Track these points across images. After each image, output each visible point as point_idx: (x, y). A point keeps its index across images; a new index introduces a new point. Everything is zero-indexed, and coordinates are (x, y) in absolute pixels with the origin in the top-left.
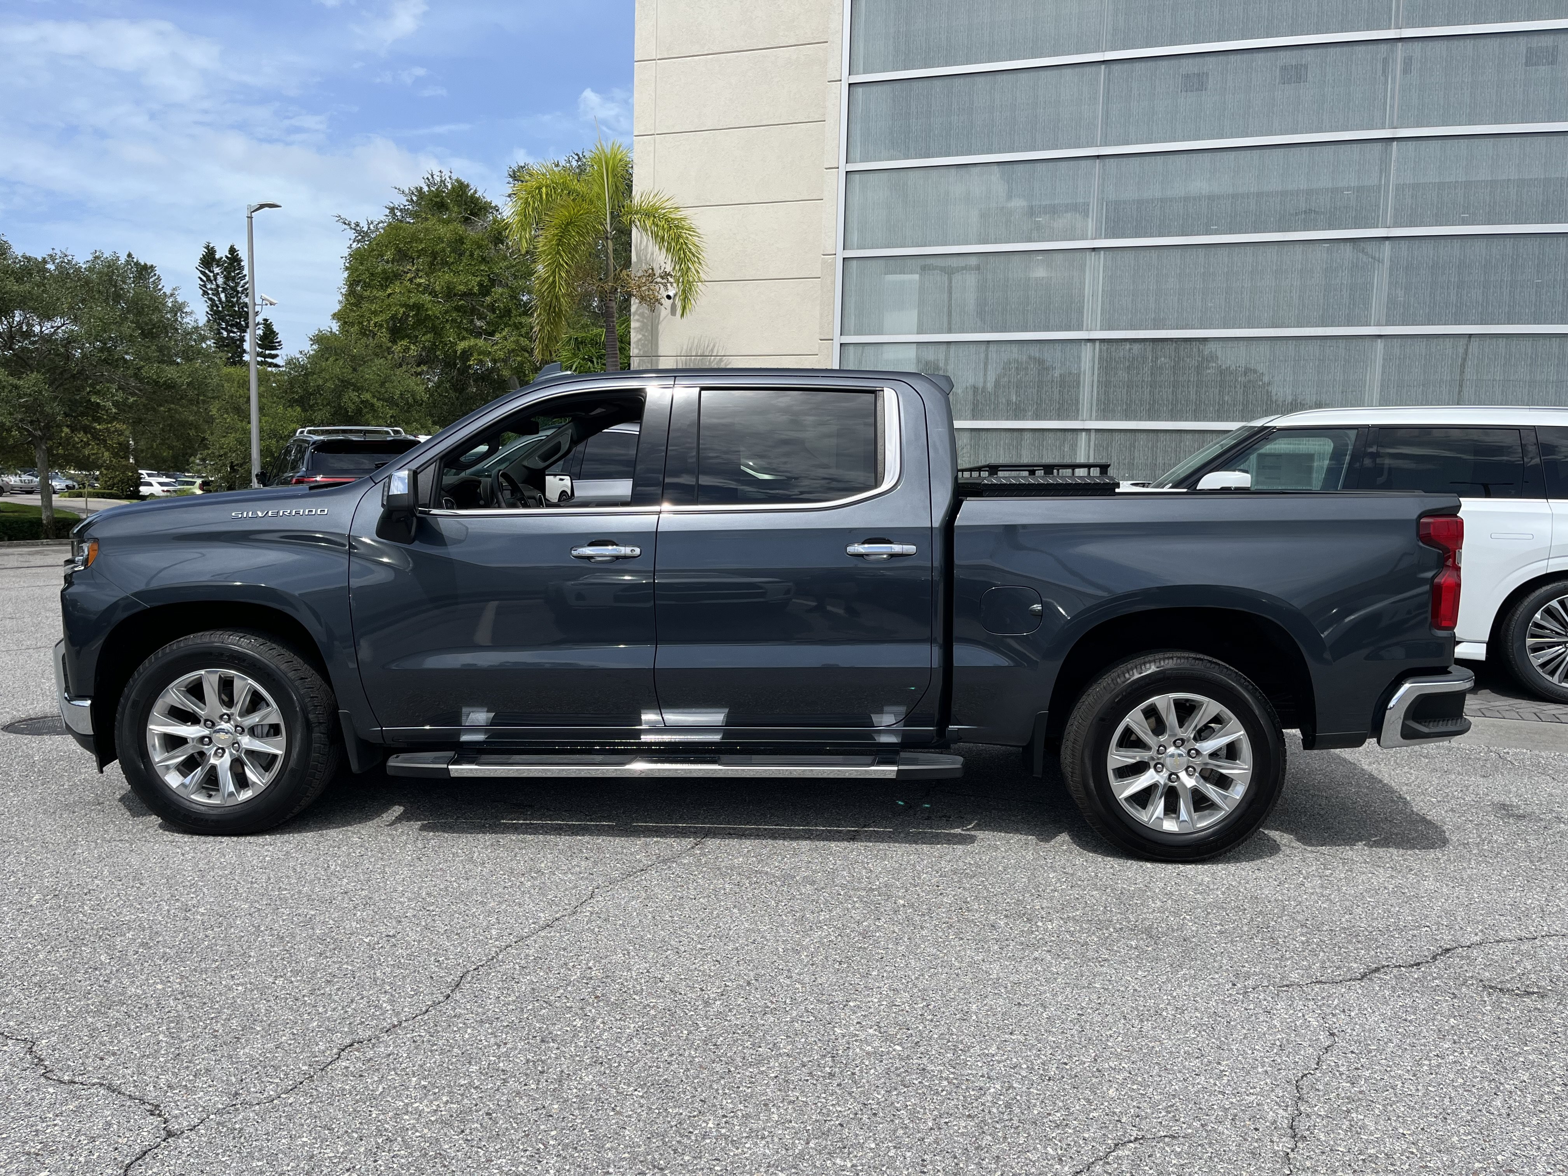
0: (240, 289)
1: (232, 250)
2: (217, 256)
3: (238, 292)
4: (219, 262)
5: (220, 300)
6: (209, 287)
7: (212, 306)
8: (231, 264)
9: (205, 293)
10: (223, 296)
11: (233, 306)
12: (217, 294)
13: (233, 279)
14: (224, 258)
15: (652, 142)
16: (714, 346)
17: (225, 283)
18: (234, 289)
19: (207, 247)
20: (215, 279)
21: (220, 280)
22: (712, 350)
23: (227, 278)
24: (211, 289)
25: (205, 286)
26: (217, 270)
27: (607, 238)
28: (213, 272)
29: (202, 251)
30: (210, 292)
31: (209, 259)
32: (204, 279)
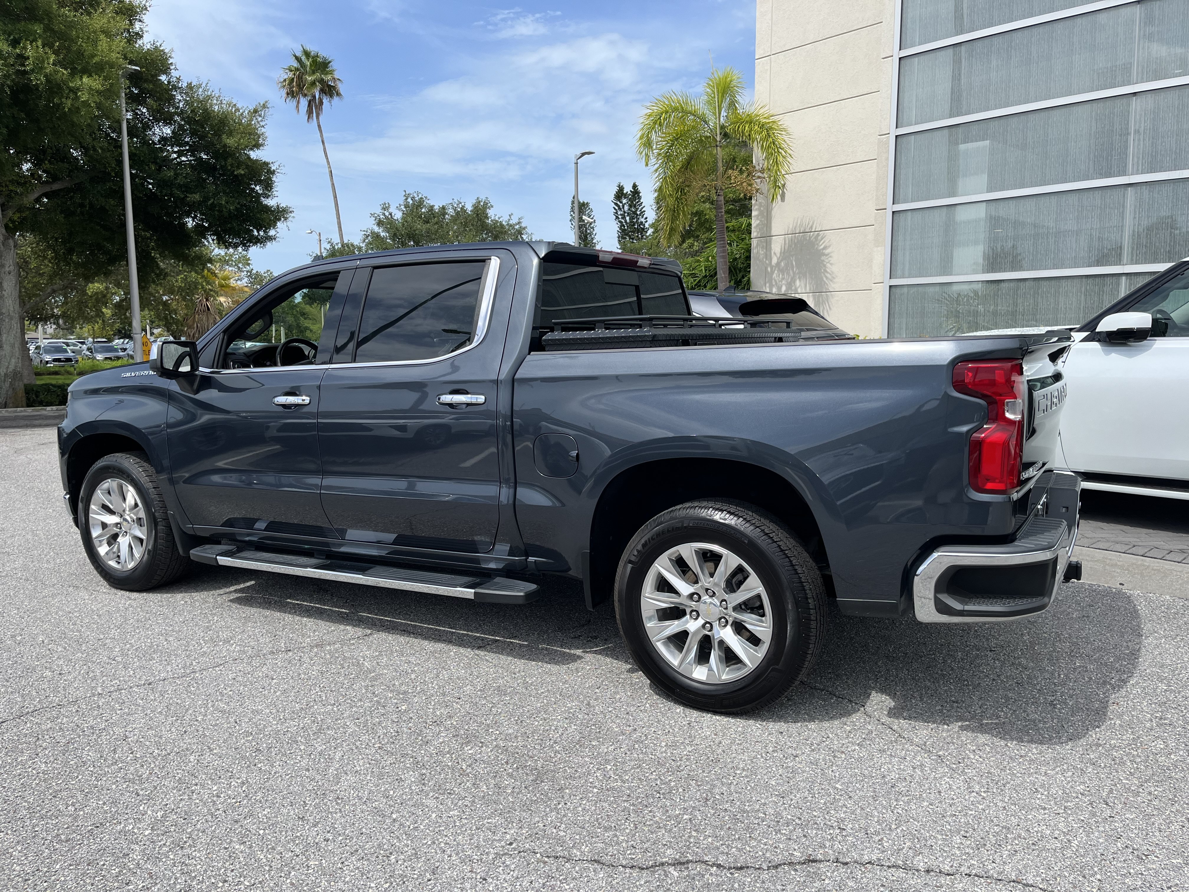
0: (638, 213)
1: (635, 186)
2: (625, 192)
3: (637, 215)
4: (626, 196)
5: (626, 221)
6: (619, 213)
7: (621, 226)
8: (633, 196)
9: (617, 218)
10: (628, 218)
11: (634, 225)
12: (624, 217)
13: (635, 206)
14: (629, 192)
15: (769, 62)
16: (813, 223)
17: (629, 209)
18: (635, 213)
19: (619, 186)
20: (623, 208)
21: (626, 208)
22: (811, 227)
23: (630, 206)
24: (621, 215)
25: (617, 213)
26: (624, 201)
27: (717, 146)
28: (621, 202)
29: (616, 189)
30: (620, 217)
31: (620, 194)
32: (617, 208)
